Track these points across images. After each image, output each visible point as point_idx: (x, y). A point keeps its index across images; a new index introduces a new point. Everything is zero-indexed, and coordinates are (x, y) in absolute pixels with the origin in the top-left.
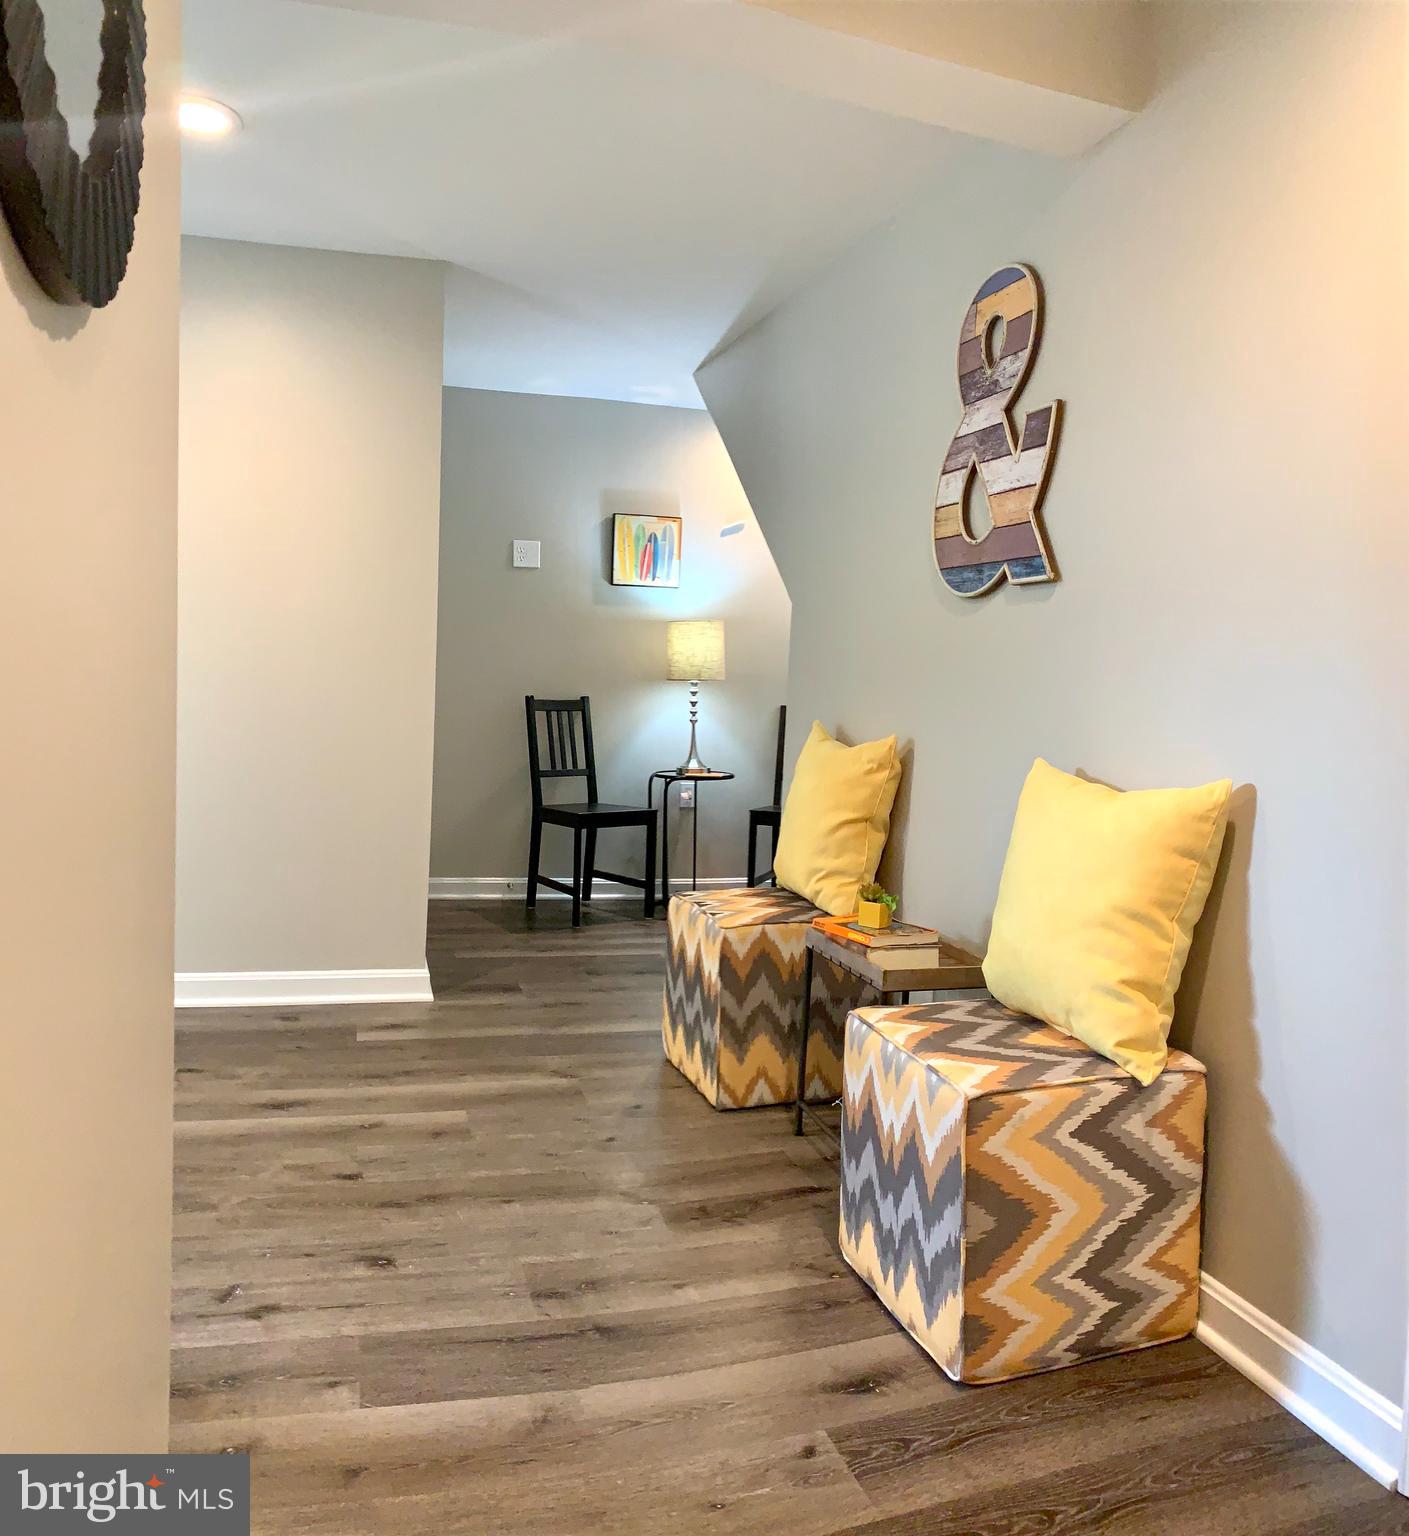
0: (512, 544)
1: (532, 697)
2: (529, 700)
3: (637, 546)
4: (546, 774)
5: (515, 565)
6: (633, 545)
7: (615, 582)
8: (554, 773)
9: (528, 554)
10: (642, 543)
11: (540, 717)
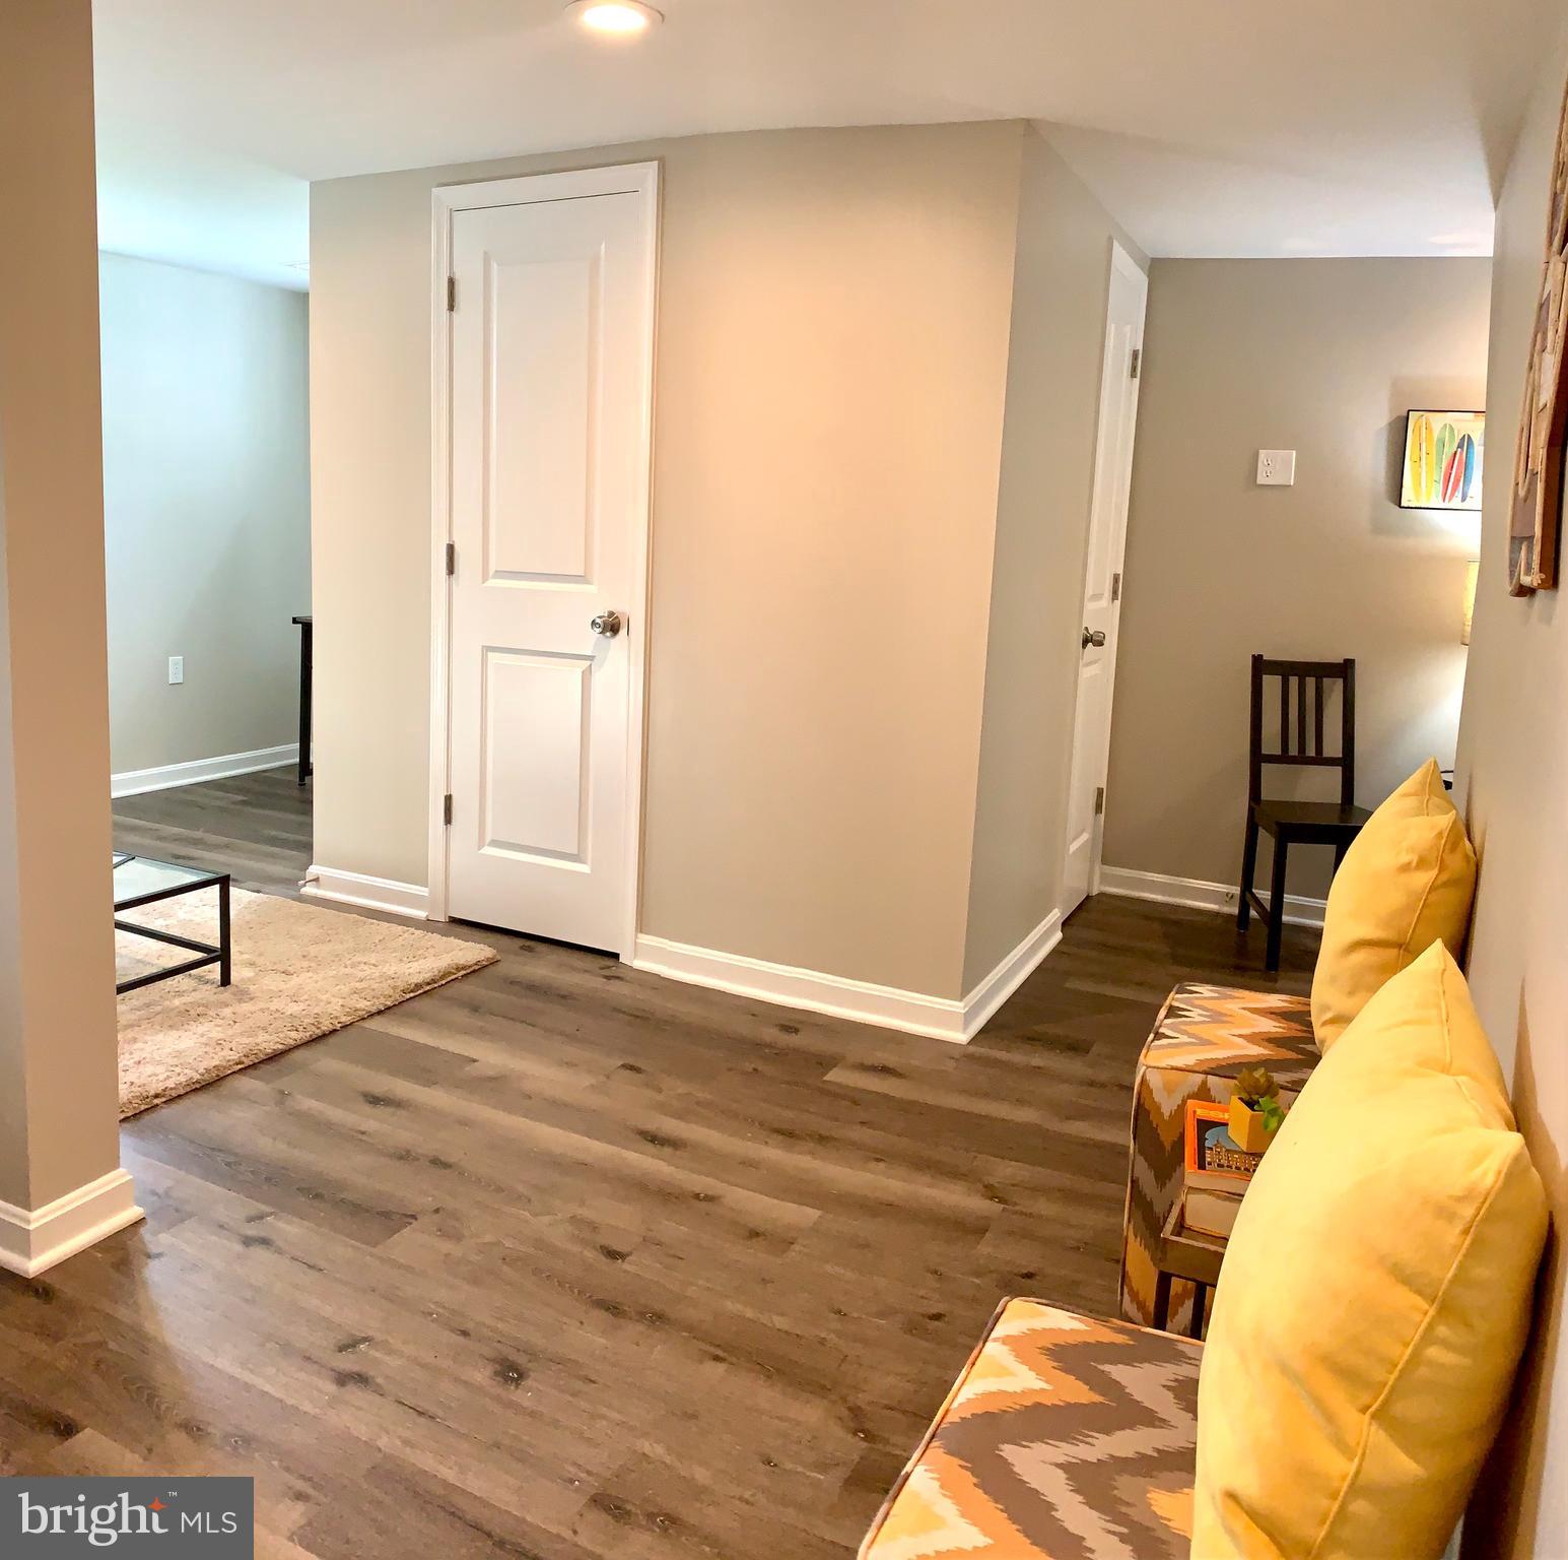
0: (1257, 455)
1: (1262, 656)
2: (1257, 661)
3: (1440, 453)
4: (1272, 759)
5: (1259, 482)
6: (1434, 452)
7: (1404, 503)
8: (1284, 758)
9: (1278, 466)
10: (1449, 451)
11: (1271, 684)
